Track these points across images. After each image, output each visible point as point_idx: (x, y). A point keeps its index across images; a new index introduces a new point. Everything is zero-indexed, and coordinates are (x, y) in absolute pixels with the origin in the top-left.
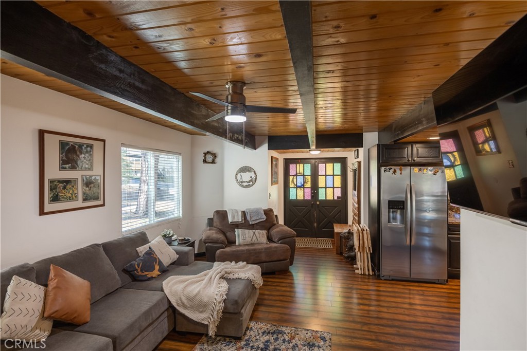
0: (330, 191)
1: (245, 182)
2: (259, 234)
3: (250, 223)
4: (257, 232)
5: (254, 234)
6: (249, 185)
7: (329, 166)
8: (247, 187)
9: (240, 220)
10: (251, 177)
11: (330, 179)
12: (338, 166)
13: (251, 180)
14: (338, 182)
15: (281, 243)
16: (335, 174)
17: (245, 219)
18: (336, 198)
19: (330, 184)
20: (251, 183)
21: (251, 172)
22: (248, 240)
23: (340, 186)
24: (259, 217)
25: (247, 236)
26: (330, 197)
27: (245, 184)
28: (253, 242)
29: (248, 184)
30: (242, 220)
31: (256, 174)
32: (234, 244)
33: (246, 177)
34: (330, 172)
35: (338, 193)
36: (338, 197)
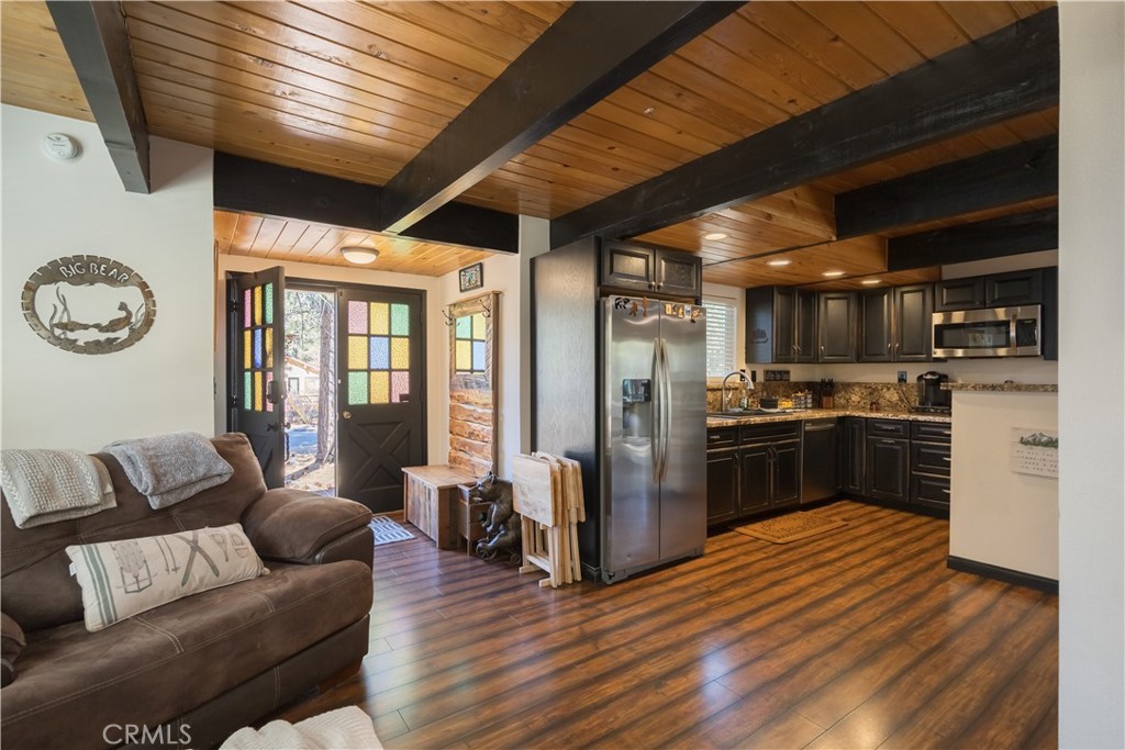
0: (380, 379)
1: (86, 327)
2: (221, 543)
3: (155, 503)
4: (205, 535)
5: (195, 547)
6: (110, 341)
7: (380, 309)
8: (96, 348)
9: (95, 498)
10: (123, 307)
11: (379, 345)
12: (401, 312)
13: (126, 321)
14: (402, 354)
15: (325, 561)
16: (393, 333)
17: (117, 489)
18: (396, 400)
19: (380, 360)
20: (123, 334)
21: (125, 283)
22: (166, 586)
23: (407, 367)
24: (201, 471)
25: (157, 566)
26: (380, 397)
27: (82, 337)
28: (194, 586)
29: (103, 337)
30: (104, 496)
31: (148, 295)
32: (73, 630)
33: (94, 304)
34: (380, 327)
35: (402, 385)
36: (402, 397)
